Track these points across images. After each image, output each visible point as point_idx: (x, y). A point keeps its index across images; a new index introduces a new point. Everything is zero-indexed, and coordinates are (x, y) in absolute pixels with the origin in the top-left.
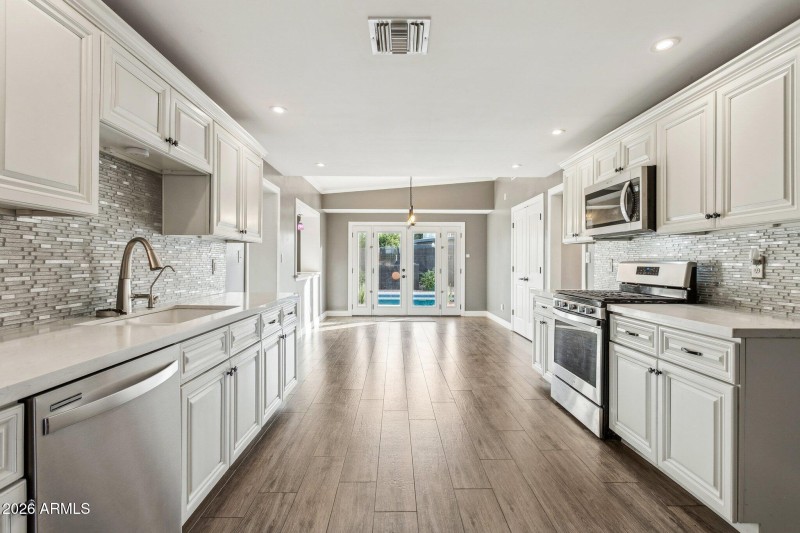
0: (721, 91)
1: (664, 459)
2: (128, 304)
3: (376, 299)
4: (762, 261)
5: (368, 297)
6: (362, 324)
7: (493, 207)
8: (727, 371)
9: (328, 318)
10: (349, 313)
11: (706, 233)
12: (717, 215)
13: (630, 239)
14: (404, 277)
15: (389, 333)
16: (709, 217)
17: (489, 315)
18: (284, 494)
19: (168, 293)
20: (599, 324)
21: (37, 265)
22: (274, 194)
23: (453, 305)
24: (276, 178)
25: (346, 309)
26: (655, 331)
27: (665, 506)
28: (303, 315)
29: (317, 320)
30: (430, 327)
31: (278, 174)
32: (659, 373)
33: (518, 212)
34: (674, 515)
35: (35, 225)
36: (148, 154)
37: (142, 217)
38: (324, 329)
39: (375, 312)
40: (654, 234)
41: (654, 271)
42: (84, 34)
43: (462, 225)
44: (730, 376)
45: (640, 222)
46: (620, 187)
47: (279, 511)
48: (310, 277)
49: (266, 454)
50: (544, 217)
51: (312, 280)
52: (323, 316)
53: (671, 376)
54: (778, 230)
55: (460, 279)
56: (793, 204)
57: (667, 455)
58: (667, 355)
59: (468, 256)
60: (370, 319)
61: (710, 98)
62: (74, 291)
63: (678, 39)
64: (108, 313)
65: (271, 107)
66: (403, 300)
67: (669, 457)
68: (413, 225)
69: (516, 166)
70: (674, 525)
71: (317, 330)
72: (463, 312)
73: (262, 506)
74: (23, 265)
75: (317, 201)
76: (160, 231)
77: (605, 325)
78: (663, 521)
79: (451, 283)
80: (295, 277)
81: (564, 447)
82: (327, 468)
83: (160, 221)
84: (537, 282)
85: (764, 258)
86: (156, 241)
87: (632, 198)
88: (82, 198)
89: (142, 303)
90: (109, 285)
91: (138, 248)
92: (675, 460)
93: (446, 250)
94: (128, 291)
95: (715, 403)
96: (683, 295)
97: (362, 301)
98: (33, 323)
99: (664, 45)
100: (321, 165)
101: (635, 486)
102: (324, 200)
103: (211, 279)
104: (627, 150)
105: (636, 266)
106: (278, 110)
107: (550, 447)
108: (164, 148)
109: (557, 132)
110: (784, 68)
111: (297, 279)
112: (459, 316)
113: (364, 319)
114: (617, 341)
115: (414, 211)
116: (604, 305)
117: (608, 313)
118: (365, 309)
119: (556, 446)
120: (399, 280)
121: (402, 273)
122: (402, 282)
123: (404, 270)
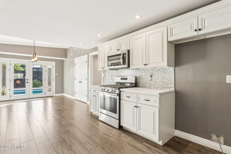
0: (147, 33)
1: (139, 130)
3: (12, 93)
4: (151, 76)
5: (7, 92)
6: (5, 105)
7: (66, 58)
8: (157, 104)
11: (138, 69)
12: (146, 65)
13: (117, 70)
14: (28, 82)
16: (144, 65)
17: (64, 95)
20: (118, 95)
23: (51, 92)
26: (136, 96)
27: (142, 143)
30: (41, 102)
32: (137, 107)
33: (77, 60)
34: (145, 145)
39: (12, 99)
40: (129, 68)
41: (126, 79)
43: (54, 63)
44: (158, 105)
45: (126, 65)
46: (120, 55)
50: (88, 62)
53: (141, 107)
54: (155, 69)
55: (53, 83)
56: (164, 63)
57: (139, 129)
58: (139, 102)
59: (56, 74)
60: (9, 102)
61: (144, 34)
63: (141, 16)
66: (27, 91)
67: (140, 129)
68: (36, 61)
69: (81, 44)
70: (147, 148)
72: (54, 95)
77: (119, 95)
78: (144, 148)
81: (111, 135)
84: (85, 83)
85: (152, 75)
87: (124, 58)
92: (142, 130)
93: (47, 72)
95: (154, 113)
96: (134, 85)
97: (3, 94)
99: (138, 17)
101: (133, 140)
104: (120, 45)
105: (120, 77)
107: (108, 137)
109: (99, 35)
110: (162, 31)
113: (6, 102)
114: (123, 99)
115: (36, 56)
116: (119, 89)
117: (120, 91)
119: (109, 136)
120: (25, 84)
121: (26, 81)
122: (27, 85)
123: (27, 80)
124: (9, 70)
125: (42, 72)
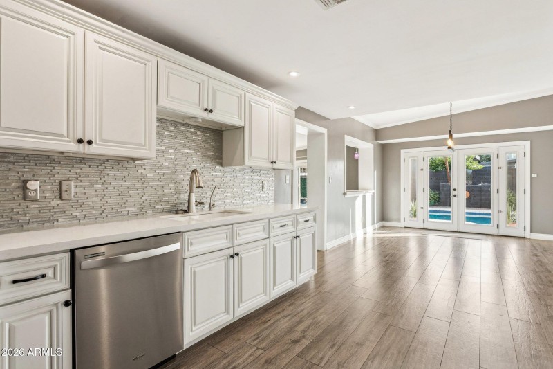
2: (193, 207)
3: (426, 215)
5: (419, 212)
6: (412, 235)
9: (383, 227)
10: (401, 224)
14: (455, 196)
15: (439, 247)
18: (258, 348)
21: (145, 185)
22: (321, 134)
23: (515, 226)
24: (323, 122)
25: (399, 220)
28: (354, 223)
29: (370, 228)
31: (326, 119)
35: (144, 165)
36: (200, 120)
38: (376, 235)
39: (425, 226)
42: (146, 62)
43: (527, 143)
47: (247, 359)
48: (362, 195)
49: (267, 317)
51: (364, 197)
52: (377, 225)
55: (524, 200)
59: (534, 175)
60: (421, 231)
62: (165, 199)
64: (180, 212)
65: (289, 73)
66: (454, 215)
71: (370, 235)
72: (527, 234)
73: (240, 351)
74: (138, 185)
75: (370, 136)
76: (221, 164)
79: (512, 203)
80: (344, 194)
82: (295, 342)
83: (221, 159)
86: (217, 171)
88: (146, 149)
93: (505, 171)
94: (193, 200)
97: (415, 216)
98: (143, 214)
100: (352, 107)
102: (377, 134)
103: (261, 194)
106: (294, 74)
108: (204, 115)
111: (346, 196)
112: (523, 238)
113: (414, 231)
118: (416, 223)
120: (450, 198)
121: (453, 193)
122: (454, 200)
123: (455, 190)
124: (422, 170)
125: (490, 170)
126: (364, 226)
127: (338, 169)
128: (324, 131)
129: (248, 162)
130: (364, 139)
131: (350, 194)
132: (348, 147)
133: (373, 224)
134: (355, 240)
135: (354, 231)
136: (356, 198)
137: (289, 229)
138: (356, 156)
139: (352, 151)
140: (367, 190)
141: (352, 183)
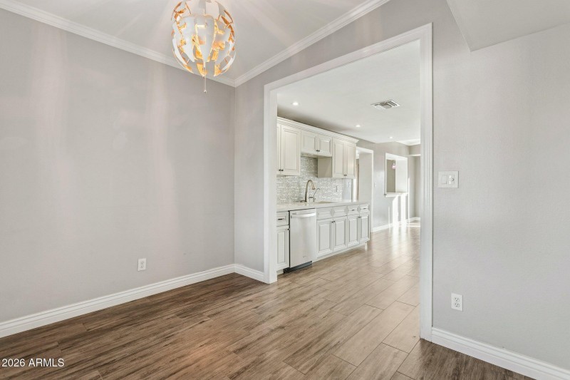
2: (308, 200)
9: (414, 221)
19: (319, 198)
22: (369, 154)
24: (370, 145)
28: (391, 216)
29: (404, 221)
31: (372, 143)
37: (312, 173)
48: (398, 196)
51: (399, 198)
52: (410, 220)
62: (296, 195)
75: (405, 151)
76: (318, 177)
83: (318, 174)
86: (315, 181)
89: (312, 200)
90: (303, 194)
91: (310, 183)
94: (308, 196)
102: (411, 149)
103: (336, 194)
108: (316, 153)
111: (386, 196)
126: (399, 219)
127: (380, 177)
128: (371, 152)
129: (334, 176)
130: (399, 154)
131: (389, 195)
132: (388, 161)
133: (407, 218)
134: (392, 228)
135: (391, 222)
136: (393, 198)
137: (356, 212)
138: (393, 167)
139: (391, 163)
140: (402, 192)
141: (391, 187)
